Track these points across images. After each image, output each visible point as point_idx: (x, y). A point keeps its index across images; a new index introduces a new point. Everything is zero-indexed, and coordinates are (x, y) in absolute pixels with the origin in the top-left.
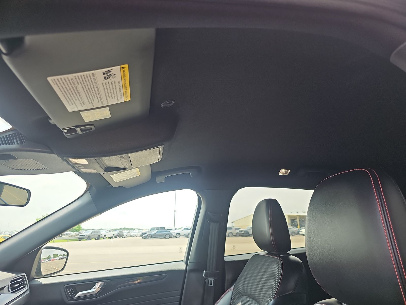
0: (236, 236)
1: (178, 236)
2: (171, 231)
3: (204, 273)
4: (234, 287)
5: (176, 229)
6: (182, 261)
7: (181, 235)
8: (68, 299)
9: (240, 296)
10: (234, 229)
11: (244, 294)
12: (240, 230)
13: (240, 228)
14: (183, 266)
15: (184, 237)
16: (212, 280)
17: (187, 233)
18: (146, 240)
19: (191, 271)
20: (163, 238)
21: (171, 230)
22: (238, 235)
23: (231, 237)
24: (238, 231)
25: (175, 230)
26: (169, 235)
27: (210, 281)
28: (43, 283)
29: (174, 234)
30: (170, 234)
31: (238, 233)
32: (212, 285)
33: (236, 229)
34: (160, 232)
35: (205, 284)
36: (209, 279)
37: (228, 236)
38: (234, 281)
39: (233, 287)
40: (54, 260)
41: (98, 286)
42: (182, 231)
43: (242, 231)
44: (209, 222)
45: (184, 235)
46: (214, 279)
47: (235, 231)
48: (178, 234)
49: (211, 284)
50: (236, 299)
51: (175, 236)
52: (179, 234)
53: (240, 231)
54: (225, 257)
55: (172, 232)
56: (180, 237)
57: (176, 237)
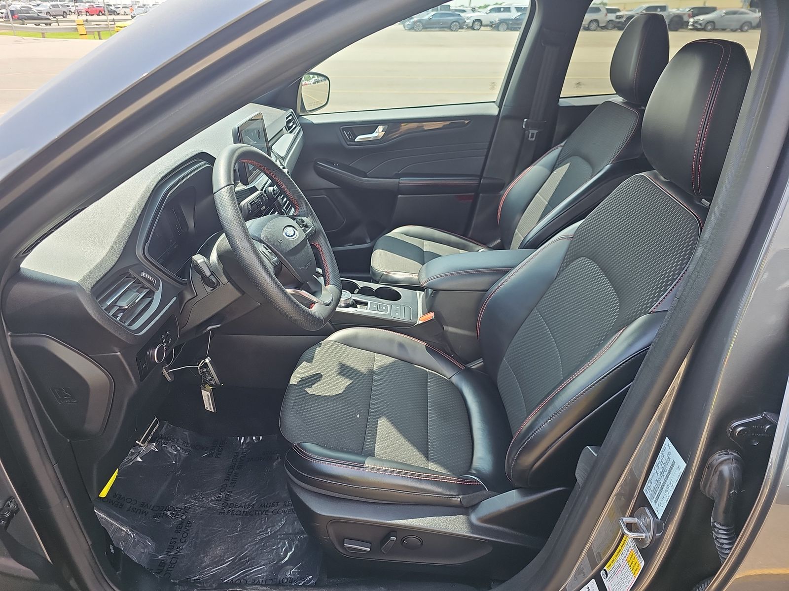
0: (604, 28)
1: (477, 26)
2: (462, 14)
3: (524, 123)
4: (565, 144)
5: (474, 10)
6: (494, 102)
7: (484, 23)
8: (346, 143)
9: (570, 156)
10: (605, 12)
11: (576, 153)
12: (618, 14)
13: (618, 10)
14: (494, 110)
15: (489, 28)
16: (535, 132)
17: (497, 19)
18: (413, 33)
19: (506, 117)
20: (446, 29)
21: (464, 11)
22: (611, 26)
23: (595, 30)
24: (612, 17)
25: (471, 12)
26: (459, 23)
27: (532, 134)
28: (314, 122)
29: (469, 22)
30: (460, 21)
31: (612, 20)
32: (534, 139)
33: (610, 11)
34: (441, 17)
35: (524, 137)
36: (530, 131)
37: (587, 29)
38: (566, 135)
39: (563, 144)
40: (306, 84)
41: (379, 132)
42: (486, 14)
43: (621, 17)
44: (543, 44)
45: (488, 23)
46: (537, 131)
47: (606, 15)
48: (477, 23)
49: (532, 137)
50: (563, 160)
51: (471, 25)
52: (480, 21)
53: (617, 17)
54: (560, 100)
55: (464, 18)
56: (482, 28)
57: (472, 28)
